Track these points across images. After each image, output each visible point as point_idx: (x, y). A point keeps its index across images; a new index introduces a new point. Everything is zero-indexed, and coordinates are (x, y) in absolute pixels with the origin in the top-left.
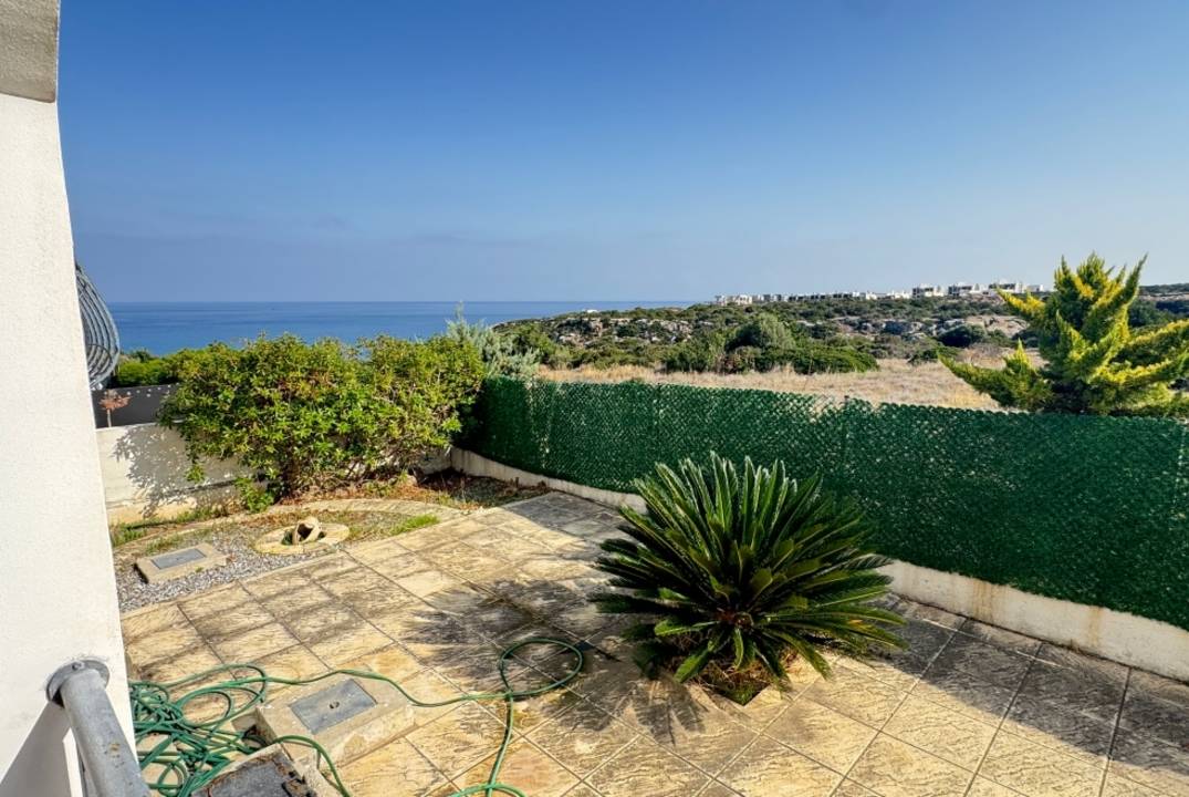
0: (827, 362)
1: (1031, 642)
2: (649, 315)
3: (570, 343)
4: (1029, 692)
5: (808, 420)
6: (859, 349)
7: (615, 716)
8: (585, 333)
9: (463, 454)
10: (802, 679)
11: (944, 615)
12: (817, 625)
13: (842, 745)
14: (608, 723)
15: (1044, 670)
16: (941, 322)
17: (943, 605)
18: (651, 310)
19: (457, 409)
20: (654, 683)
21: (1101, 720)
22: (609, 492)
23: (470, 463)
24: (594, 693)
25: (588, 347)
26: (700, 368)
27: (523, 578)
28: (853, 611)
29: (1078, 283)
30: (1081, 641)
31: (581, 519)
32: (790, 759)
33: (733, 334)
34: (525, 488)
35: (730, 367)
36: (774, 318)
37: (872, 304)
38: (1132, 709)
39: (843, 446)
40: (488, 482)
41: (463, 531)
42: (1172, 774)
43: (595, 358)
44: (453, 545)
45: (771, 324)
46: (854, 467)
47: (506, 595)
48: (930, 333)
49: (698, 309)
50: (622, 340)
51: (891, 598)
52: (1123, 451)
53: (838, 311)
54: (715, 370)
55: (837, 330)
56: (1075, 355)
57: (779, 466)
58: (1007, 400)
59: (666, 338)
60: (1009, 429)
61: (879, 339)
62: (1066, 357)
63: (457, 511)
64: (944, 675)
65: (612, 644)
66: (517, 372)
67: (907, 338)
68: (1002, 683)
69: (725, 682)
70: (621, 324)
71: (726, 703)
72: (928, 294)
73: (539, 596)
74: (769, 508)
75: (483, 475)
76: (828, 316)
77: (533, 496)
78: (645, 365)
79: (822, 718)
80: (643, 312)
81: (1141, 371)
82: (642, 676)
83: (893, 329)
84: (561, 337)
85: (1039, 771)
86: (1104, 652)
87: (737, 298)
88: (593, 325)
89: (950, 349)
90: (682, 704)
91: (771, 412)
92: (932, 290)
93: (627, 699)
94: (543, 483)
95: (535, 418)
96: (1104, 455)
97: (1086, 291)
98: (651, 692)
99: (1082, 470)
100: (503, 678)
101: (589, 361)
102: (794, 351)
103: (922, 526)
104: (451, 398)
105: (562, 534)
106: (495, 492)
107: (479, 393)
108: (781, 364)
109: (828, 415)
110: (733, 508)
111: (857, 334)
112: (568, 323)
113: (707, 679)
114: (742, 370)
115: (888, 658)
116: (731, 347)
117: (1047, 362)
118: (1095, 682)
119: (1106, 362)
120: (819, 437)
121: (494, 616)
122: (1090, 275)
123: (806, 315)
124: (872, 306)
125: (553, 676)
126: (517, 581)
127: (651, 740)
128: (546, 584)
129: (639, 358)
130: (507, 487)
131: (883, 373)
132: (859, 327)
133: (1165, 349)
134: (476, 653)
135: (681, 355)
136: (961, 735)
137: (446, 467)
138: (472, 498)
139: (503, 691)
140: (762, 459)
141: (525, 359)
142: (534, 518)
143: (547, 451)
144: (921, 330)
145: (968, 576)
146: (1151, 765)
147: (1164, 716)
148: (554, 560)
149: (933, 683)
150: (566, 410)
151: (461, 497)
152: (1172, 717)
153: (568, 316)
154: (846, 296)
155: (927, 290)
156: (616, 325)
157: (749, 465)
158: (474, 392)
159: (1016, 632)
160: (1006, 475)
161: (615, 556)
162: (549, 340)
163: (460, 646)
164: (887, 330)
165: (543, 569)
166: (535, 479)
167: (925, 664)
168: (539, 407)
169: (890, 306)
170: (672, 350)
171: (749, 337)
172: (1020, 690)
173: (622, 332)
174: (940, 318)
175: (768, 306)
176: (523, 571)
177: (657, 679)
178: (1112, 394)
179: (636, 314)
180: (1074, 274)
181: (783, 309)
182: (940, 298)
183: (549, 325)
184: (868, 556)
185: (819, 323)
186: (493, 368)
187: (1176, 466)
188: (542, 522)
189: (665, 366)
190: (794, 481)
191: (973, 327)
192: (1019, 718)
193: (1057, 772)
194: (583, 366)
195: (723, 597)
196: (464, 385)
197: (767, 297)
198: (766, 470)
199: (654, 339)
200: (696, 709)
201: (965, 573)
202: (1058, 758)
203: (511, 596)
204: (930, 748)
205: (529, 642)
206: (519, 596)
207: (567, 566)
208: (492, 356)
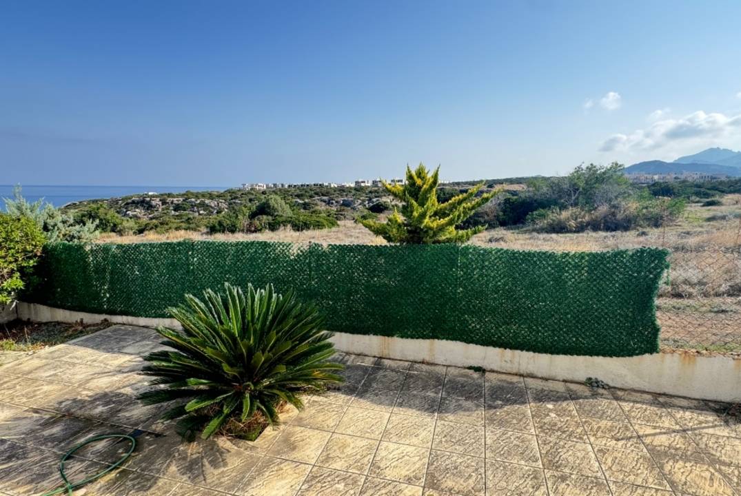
0: (311, 224)
1: (406, 364)
2: (197, 197)
3: (136, 217)
4: (406, 389)
5: (289, 257)
6: (329, 216)
7: (161, 476)
8: (148, 209)
9: (29, 307)
10: (290, 414)
11: (367, 359)
12: (296, 380)
13: (312, 447)
14: (156, 483)
15: (411, 376)
16: (370, 200)
17: (366, 353)
18: (198, 193)
19: (18, 270)
20: (192, 444)
21: (435, 395)
22: (161, 319)
23: (36, 313)
24: (144, 465)
25: (151, 219)
26: (233, 230)
27: (85, 394)
28: (316, 367)
29: (415, 177)
30: (427, 359)
31: (137, 342)
32: (282, 466)
33: (254, 208)
34: (90, 325)
35: (253, 229)
36: (278, 198)
37: (335, 190)
38: (447, 386)
39: (310, 272)
40: (55, 326)
41: (27, 369)
42: (462, 413)
43: (156, 226)
44: (16, 381)
45: (277, 202)
46: (317, 283)
47: (68, 411)
48: (365, 205)
49: (231, 192)
50: (177, 213)
51: (341, 355)
52: (438, 260)
53: (317, 194)
54: (243, 231)
55: (316, 205)
56: (415, 214)
57: (270, 287)
58: (389, 239)
59: (210, 211)
60: (390, 254)
61: (339, 209)
62: (412, 215)
63: (22, 353)
64: (366, 391)
65: (159, 426)
66: (79, 238)
67: (354, 209)
68: (393, 388)
69: (242, 430)
70: (176, 202)
71: (242, 443)
72: (363, 185)
73: (98, 405)
74: (264, 314)
75: (50, 320)
76: (311, 197)
77: (96, 331)
78: (194, 230)
79: (302, 435)
80: (192, 194)
81: (443, 221)
82: (182, 442)
83: (346, 204)
84: (128, 212)
85: (409, 429)
86: (437, 361)
87: (256, 185)
88: (153, 203)
89: (374, 214)
90: (211, 452)
91: (267, 255)
92: (364, 182)
93: (171, 461)
94: (106, 320)
95: (96, 272)
96: (430, 264)
97: (419, 182)
98: (189, 451)
99: (422, 272)
100: (63, 476)
101: (151, 229)
102: (291, 218)
103: (354, 312)
104: (11, 262)
105: (121, 355)
106: (60, 332)
107: (39, 257)
108: (284, 225)
109: (301, 254)
110: (242, 318)
111: (328, 207)
112: (133, 202)
113: (229, 431)
114: (260, 230)
115: (339, 389)
116: (253, 216)
117: (405, 218)
118: (433, 377)
119: (427, 217)
120: (296, 267)
121: (56, 430)
122: (420, 173)
123: (298, 196)
124: (335, 191)
125: (111, 461)
126: (79, 398)
127: (189, 484)
128: (105, 395)
129: (190, 225)
130: (73, 327)
131: (341, 229)
132: (329, 203)
133: (451, 210)
134: (37, 463)
135: (219, 222)
136: (374, 422)
137: (12, 319)
138: (37, 340)
139: (62, 486)
140: (260, 284)
141: (86, 228)
142: (97, 347)
143: (108, 295)
144: (360, 204)
145: (377, 335)
146: (454, 412)
147: (460, 386)
148: (114, 375)
149: (361, 397)
150: (121, 264)
151: (26, 341)
152: (463, 386)
153: (132, 197)
154: (320, 185)
155: (362, 182)
156: (172, 202)
157: (251, 289)
158: (35, 256)
159: (400, 360)
160: (391, 279)
161: (155, 363)
162: (116, 215)
163: (20, 462)
164: (343, 205)
165: (103, 384)
166: (98, 318)
167: (357, 388)
168: (98, 263)
169: (344, 191)
170: (214, 219)
171: (264, 209)
172: (402, 389)
173: (177, 208)
174: (369, 197)
175: (277, 191)
176: (85, 389)
177: (194, 441)
178: (431, 233)
179: (187, 196)
180: (414, 173)
181: (284, 193)
182: (369, 187)
183: (117, 203)
184: (322, 333)
185: (307, 201)
186: (55, 237)
187: (457, 266)
188: (104, 349)
189: (209, 230)
190: (280, 295)
191: (385, 202)
192: (401, 405)
193: (416, 427)
194: (146, 232)
195: (235, 376)
196: (24, 251)
197: (275, 185)
198: (262, 291)
199: (201, 212)
200: (221, 453)
201: (375, 334)
202: (417, 420)
203: (73, 410)
204: (359, 434)
205: (88, 442)
206: (81, 409)
207: (125, 378)
208: (54, 226)
